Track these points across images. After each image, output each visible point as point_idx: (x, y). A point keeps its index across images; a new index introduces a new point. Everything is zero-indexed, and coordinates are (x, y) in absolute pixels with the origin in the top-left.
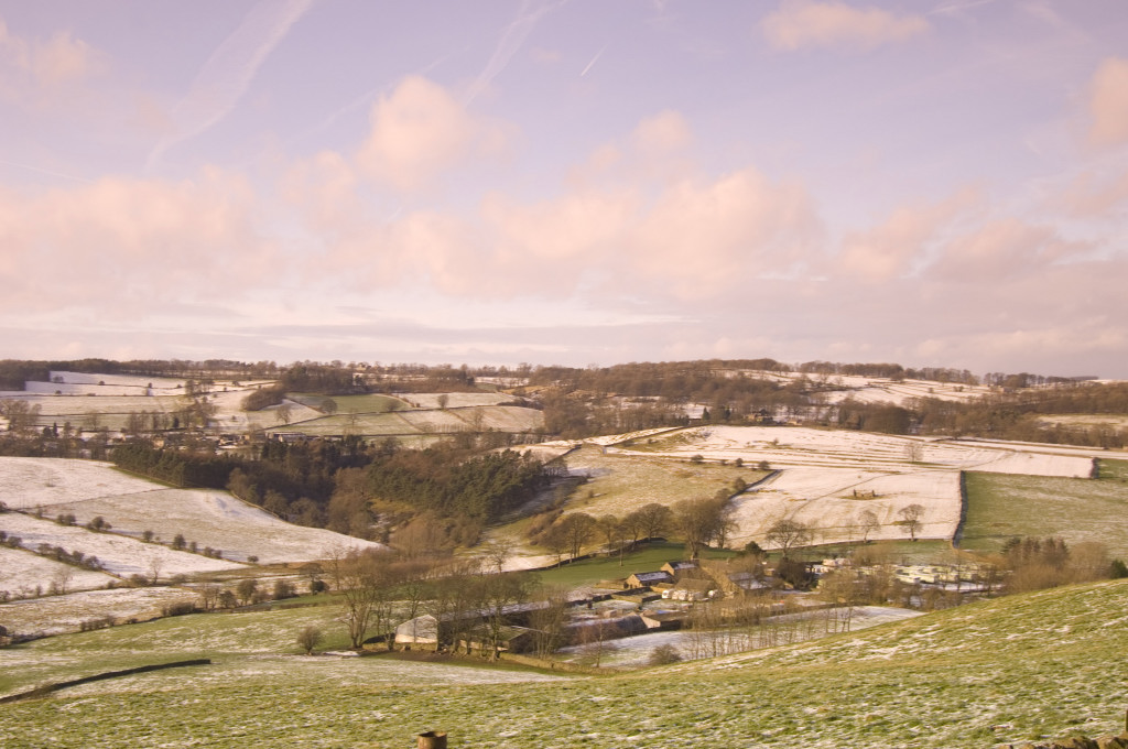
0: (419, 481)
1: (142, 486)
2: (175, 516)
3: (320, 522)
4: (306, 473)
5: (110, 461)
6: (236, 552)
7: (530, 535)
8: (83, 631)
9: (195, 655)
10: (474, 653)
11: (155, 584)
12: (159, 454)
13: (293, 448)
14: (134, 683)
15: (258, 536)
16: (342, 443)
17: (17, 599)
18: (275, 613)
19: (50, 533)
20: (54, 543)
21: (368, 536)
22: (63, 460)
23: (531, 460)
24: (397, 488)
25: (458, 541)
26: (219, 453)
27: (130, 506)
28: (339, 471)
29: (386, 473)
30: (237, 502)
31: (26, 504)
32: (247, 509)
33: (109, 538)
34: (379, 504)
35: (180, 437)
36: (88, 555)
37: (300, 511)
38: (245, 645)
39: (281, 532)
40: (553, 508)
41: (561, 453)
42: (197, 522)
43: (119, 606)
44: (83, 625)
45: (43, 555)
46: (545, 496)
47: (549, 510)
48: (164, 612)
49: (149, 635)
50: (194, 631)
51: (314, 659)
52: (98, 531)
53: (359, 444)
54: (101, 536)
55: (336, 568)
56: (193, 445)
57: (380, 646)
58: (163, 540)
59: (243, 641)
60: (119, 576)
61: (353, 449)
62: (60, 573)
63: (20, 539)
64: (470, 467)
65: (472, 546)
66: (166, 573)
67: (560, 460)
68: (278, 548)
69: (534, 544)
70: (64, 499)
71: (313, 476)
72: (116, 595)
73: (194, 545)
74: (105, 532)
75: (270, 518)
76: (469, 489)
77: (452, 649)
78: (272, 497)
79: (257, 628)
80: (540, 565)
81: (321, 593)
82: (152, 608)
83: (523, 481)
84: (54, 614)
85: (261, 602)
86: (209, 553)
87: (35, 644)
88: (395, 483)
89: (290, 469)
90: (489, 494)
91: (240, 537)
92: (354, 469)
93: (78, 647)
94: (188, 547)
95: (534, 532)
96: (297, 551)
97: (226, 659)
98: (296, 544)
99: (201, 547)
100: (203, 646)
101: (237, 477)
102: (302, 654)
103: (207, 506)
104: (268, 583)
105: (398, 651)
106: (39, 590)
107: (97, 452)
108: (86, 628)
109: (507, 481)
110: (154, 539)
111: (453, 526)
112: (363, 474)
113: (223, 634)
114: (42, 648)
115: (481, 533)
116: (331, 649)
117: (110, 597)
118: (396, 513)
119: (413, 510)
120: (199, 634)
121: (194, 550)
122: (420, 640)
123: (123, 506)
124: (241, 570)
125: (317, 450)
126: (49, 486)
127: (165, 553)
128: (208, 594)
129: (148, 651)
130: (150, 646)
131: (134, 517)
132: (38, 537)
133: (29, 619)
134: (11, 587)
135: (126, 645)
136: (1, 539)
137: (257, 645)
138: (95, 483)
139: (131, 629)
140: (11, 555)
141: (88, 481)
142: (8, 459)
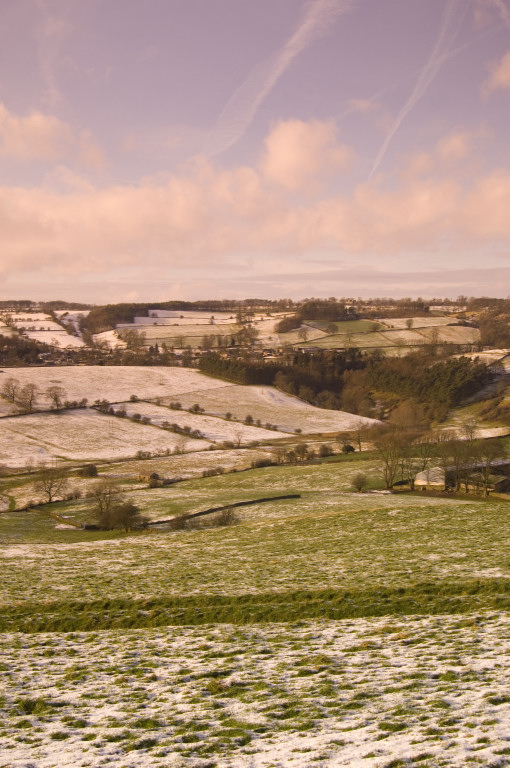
0: (402, 379)
1: (219, 384)
2: (242, 403)
3: (337, 407)
4: (323, 373)
5: (196, 368)
6: (286, 427)
7: (481, 414)
8: (205, 477)
9: (284, 492)
10: (471, 492)
11: (239, 447)
12: (228, 363)
13: (315, 358)
15: (298, 416)
16: (345, 353)
17: (155, 457)
18: (324, 466)
19: (165, 414)
20: (171, 421)
21: (371, 415)
22: (166, 368)
23: (479, 363)
24: (388, 383)
25: (432, 419)
26: (265, 361)
27: (214, 397)
28: (346, 373)
29: (380, 374)
30: (281, 394)
31: (152, 397)
32: (288, 398)
33: (204, 417)
34: (376, 394)
35: (238, 351)
36: (194, 429)
37: (324, 399)
38: (313, 486)
39: (313, 413)
40: (497, 396)
41: (499, 358)
42: (258, 407)
43: (220, 461)
44: (204, 473)
45: (165, 429)
46: (490, 388)
47: (494, 397)
48: (253, 465)
49: (250, 480)
50: (278, 477)
51: (365, 495)
52: (196, 413)
53: (357, 354)
54: (198, 416)
55: (363, 434)
56: (247, 357)
57: (405, 487)
58: (239, 419)
59: (312, 482)
60: (214, 442)
61: (353, 357)
62: (179, 441)
63: (149, 419)
64: (437, 368)
65: (442, 421)
66: (245, 439)
67: (499, 363)
68: (312, 423)
69: (485, 420)
70: (172, 393)
71: (328, 376)
72: (216, 454)
73: (259, 422)
74: (201, 414)
75: (304, 404)
76: (437, 383)
77: (455, 489)
78: (304, 390)
79: (319, 475)
80: (497, 435)
81: (350, 453)
82: (242, 463)
83: (475, 378)
84: (182, 466)
85: (311, 459)
86: (269, 427)
87: (179, 485)
88: (387, 380)
89: (312, 371)
90: (452, 386)
91: (286, 417)
92: (357, 371)
93: (206, 487)
94: (255, 423)
95: (485, 412)
96: (325, 425)
97: (309, 495)
98: (324, 421)
99: (263, 423)
100: (287, 486)
101: (280, 377)
102: (356, 492)
103: (262, 396)
104: (314, 447)
105: (417, 490)
106: (168, 451)
107: (187, 362)
108: (206, 475)
109: (464, 378)
110: (232, 418)
111: (428, 408)
112: (363, 374)
113: (298, 479)
114: (184, 488)
115: (447, 413)
116: (374, 489)
117: (212, 456)
118: (387, 401)
119: (399, 397)
121: (259, 425)
122: (432, 484)
123: (209, 397)
124: (292, 438)
125: (330, 358)
126: (161, 384)
127: (241, 427)
128: (279, 454)
130: (253, 487)
131: (216, 404)
132: (160, 417)
134: (151, 449)
135: (236, 486)
136: (137, 419)
137: (321, 486)
138: (189, 382)
139: (235, 476)
140: (145, 429)
141: (184, 381)
142: (133, 368)
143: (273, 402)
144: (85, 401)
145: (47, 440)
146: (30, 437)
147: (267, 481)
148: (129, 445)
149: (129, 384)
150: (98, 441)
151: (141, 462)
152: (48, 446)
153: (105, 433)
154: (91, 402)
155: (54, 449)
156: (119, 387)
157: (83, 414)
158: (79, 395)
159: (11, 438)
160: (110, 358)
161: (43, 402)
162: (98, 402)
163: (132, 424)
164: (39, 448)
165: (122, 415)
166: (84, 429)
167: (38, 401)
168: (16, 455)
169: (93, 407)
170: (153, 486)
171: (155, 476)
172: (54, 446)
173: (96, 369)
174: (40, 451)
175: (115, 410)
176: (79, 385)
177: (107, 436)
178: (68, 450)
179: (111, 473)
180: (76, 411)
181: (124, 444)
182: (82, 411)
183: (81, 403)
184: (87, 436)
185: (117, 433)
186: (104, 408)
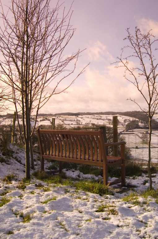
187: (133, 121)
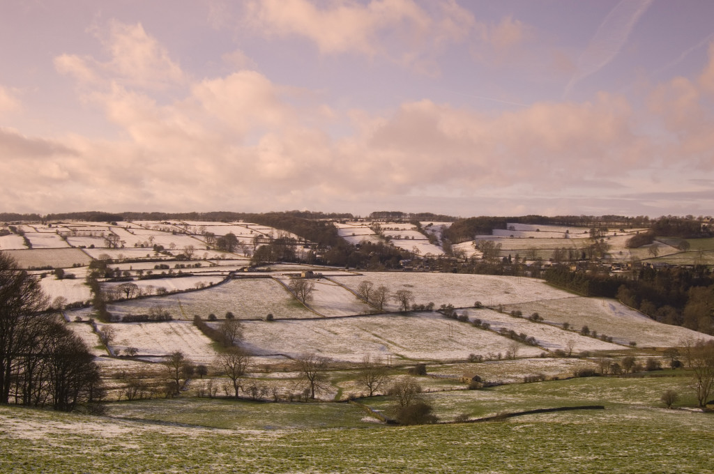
1: (562, 294)
2: (583, 314)
3: (678, 322)
4: (668, 289)
5: (543, 278)
6: (621, 339)
8: (526, 382)
9: (594, 402)
11: (570, 356)
12: (573, 275)
13: (660, 273)
14: (556, 417)
15: (636, 329)
16: (693, 270)
17: (487, 360)
18: (647, 380)
19: (505, 320)
20: (509, 328)
21: (711, 332)
22: (514, 277)
26: (611, 275)
27: (555, 307)
28: (691, 289)
30: (622, 307)
31: (493, 304)
32: (629, 311)
33: (542, 326)
35: (586, 264)
36: (529, 336)
37: (664, 314)
38: (626, 399)
39: (651, 327)
42: (597, 318)
43: (547, 368)
44: (526, 379)
45: (502, 335)
48: (575, 374)
49: (565, 388)
50: (594, 388)
51: (673, 412)
52: (535, 322)
53: (705, 271)
54: (537, 325)
55: (690, 352)
56: (595, 270)
58: (575, 329)
59: (625, 396)
60: (547, 350)
61: (701, 274)
62: (512, 346)
63: (489, 325)
66: (577, 349)
68: (649, 337)
70: (515, 301)
71: (674, 291)
72: (546, 362)
73: (595, 333)
74: (540, 323)
75: (644, 318)
78: (646, 304)
79: (635, 388)
81: (678, 369)
82: (568, 371)
84: (508, 371)
85: (637, 372)
86: (604, 339)
87: (497, 389)
89: (658, 287)
91: (624, 329)
92: (702, 287)
93: (523, 392)
94: (591, 334)
96: (662, 340)
97: (614, 407)
98: (662, 335)
99: (599, 334)
100: (600, 397)
101: (623, 291)
102: (664, 408)
103: (603, 308)
104: (642, 360)
106: (500, 355)
107: (535, 273)
108: (527, 381)
110: (569, 328)
112: (708, 291)
113: (612, 391)
114: (501, 391)
116: (685, 406)
117: (542, 363)
120: (597, 390)
121: (595, 336)
123: (550, 307)
124: (625, 350)
125: (676, 274)
126: (506, 293)
127: (576, 337)
128: (603, 364)
129: (565, 398)
130: (567, 395)
131: (557, 314)
132: (499, 324)
133: (494, 373)
134: (484, 353)
135: (551, 393)
136: (477, 324)
137: (635, 399)
138: (534, 292)
139: (555, 383)
140: (484, 334)
141: (529, 290)
142: (483, 276)
143: (612, 315)
144: (432, 304)
145: (390, 339)
146: (376, 335)
147: (582, 390)
148: (465, 348)
149: (476, 291)
150: (437, 342)
151: (471, 365)
152: (390, 345)
153: (445, 336)
154: (437, 306)
155: (396, 347)
156: (466, 293)
157: (429, 317)
158: (428, 299)
159: (359, 335)
160: (464, 266)
161: (393, 304)
162: (444, 306)
163: (472, 328)
164: (381, 345)
165: (464, 319)
166: (426, 330)
167: (389, 303)
168: (360, 351)
169: (439, 311)
170: (473, 388)
171: (477, 379)
172: (395, 344)
173: (448, 277)
174: (382, 349)
175: (459, 315)
176: (430, 290)
177: (446, 338)
178: (408, 350)
179: (440, 373)
180: (422, 314)
181: (460, 347)
182: (428, 314)
183: (428, 307)
184: (428, 337)
185: (456, 336)
186: (448, 313)
187: (281, 241)
